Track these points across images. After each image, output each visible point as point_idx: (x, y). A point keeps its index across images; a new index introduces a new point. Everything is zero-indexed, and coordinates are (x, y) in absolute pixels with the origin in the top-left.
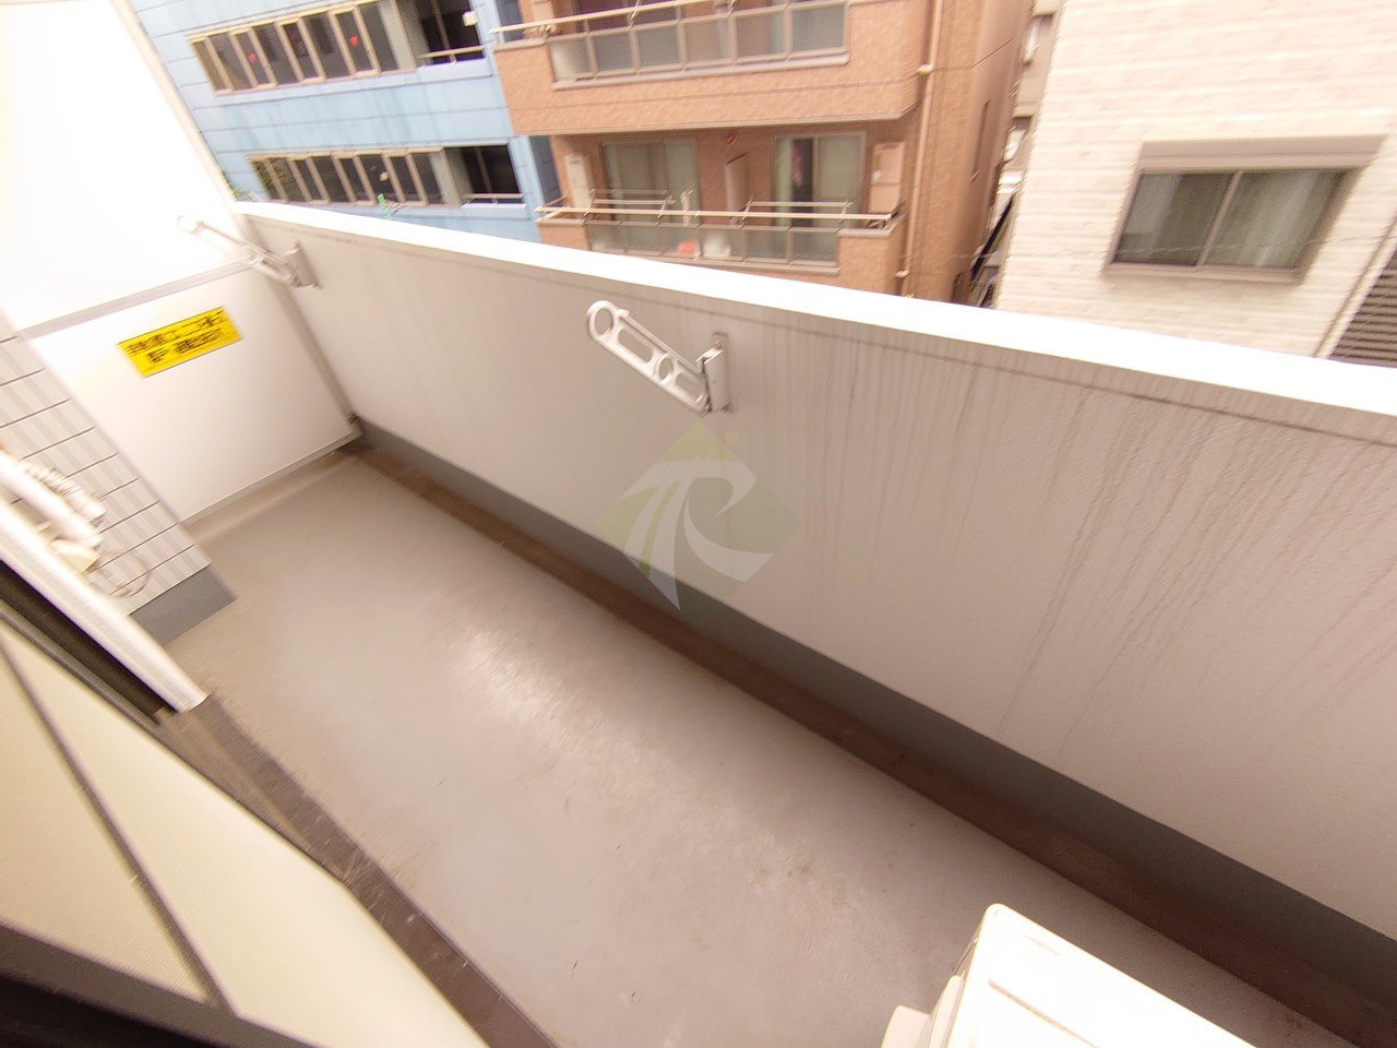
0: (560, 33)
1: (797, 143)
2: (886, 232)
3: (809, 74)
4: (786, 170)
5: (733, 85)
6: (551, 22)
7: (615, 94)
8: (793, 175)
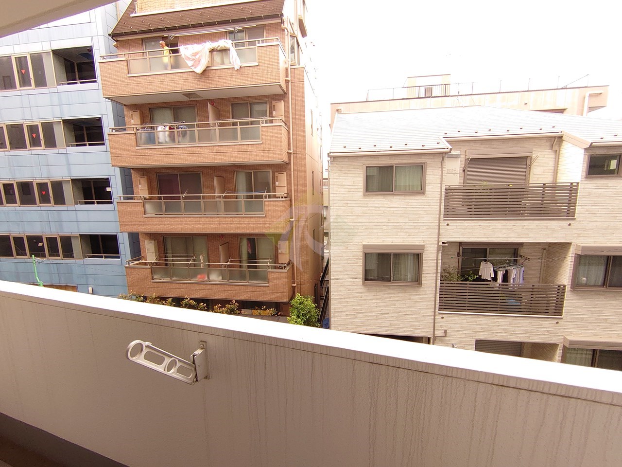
0: (150, 199)
1: (249, 239)
2: (286, 270)
3: (252, 219)
4: (245, 248)
5: (223, 220)
6: (147, 196)
7: (172, 220)
8: (248, 249)
